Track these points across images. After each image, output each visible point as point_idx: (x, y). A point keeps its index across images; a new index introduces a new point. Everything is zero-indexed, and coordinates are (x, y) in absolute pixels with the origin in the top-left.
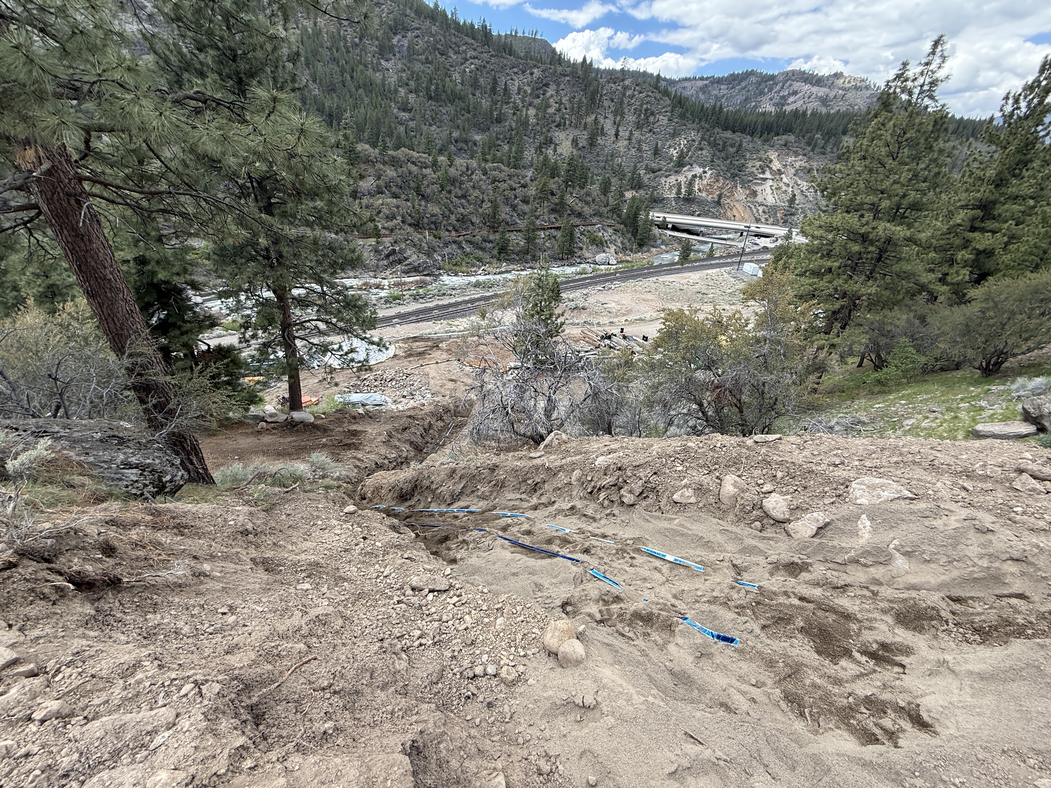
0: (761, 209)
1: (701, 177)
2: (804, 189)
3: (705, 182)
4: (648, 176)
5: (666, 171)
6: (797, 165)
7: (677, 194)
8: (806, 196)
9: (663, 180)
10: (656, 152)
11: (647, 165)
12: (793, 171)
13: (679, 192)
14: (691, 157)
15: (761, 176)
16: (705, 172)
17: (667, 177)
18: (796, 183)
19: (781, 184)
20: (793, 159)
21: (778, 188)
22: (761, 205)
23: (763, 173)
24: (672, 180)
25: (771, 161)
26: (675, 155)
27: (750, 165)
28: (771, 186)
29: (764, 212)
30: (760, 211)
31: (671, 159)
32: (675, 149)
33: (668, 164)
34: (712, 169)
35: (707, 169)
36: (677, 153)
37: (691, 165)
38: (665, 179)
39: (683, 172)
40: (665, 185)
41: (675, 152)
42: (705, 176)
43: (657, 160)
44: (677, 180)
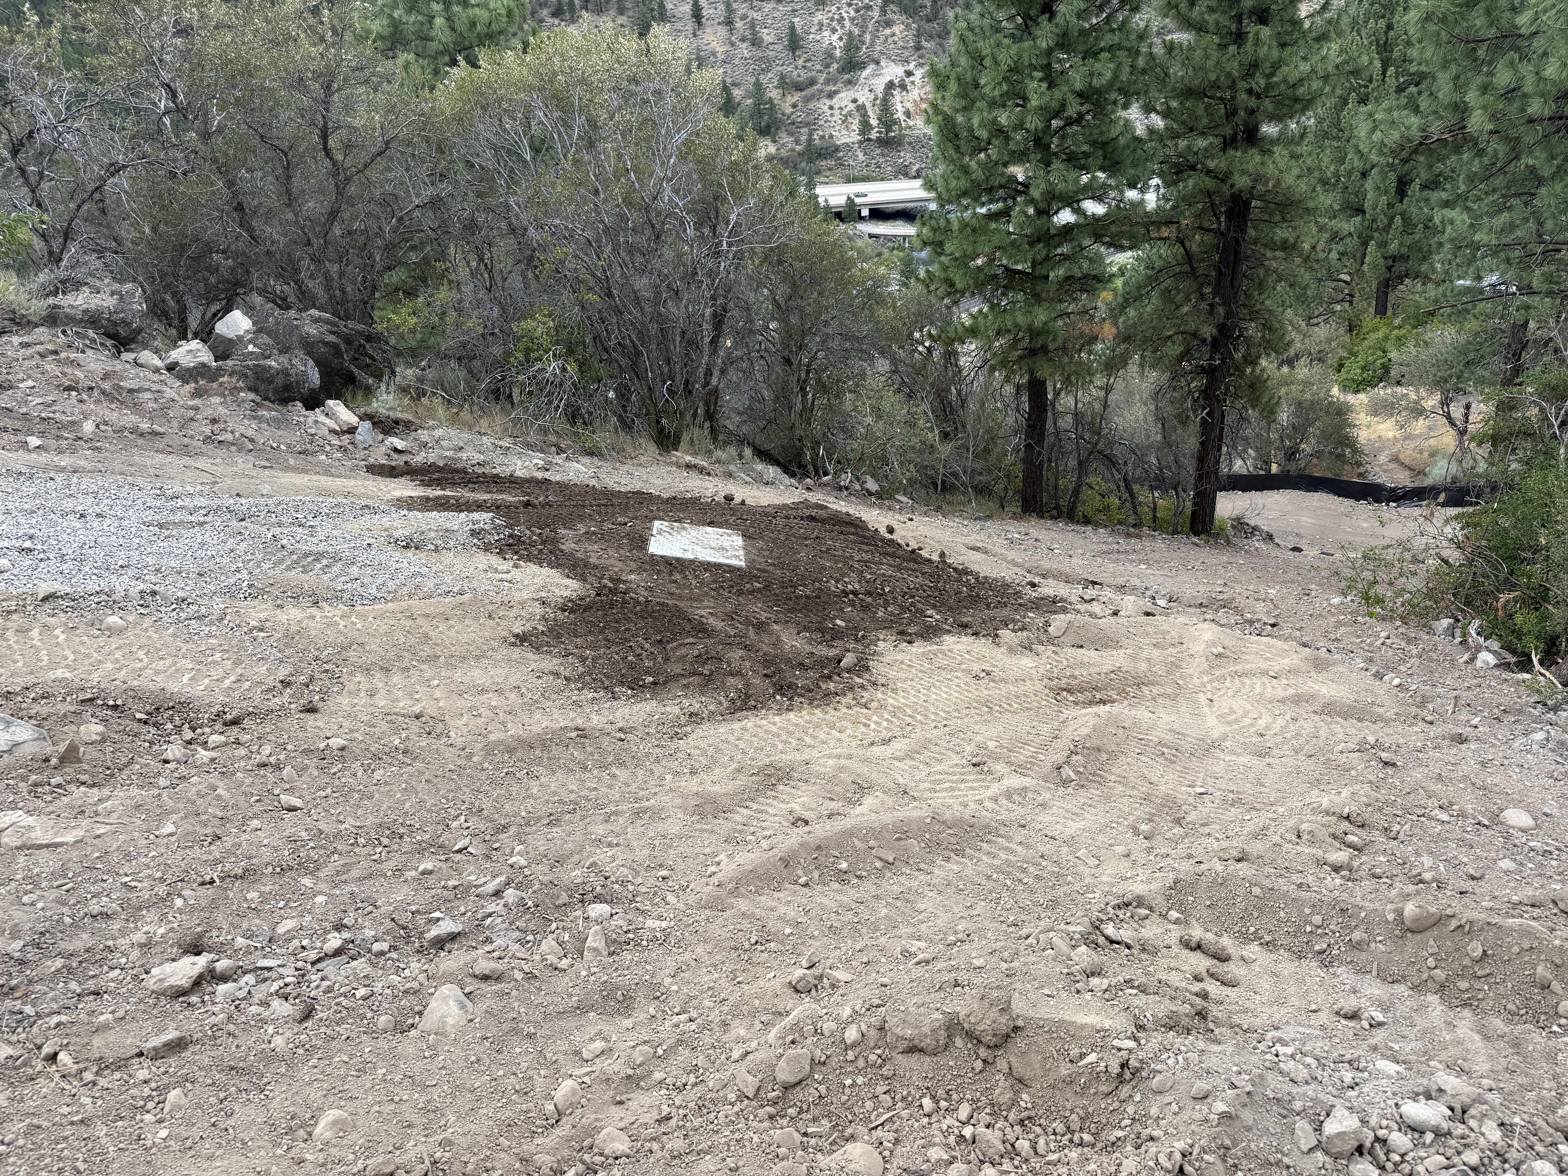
1: (903, 87)
3: (914, 95)
4: (790, 100)
5: (827, 82)
7: (862, 132)
9: (823, 105)
10: (794, 42)
11: (782, 77)
13: (865, 126)
14: (872, 43)
16: (909, 74)
17: (830, 96)
24: (844, 99)
26: (838, 44)
31: (829, 54)
32: (834, 31)
33: (827, 66)
34: (921, 65)
35: (911, 66)
36: (841, 39)
37: (878, 63)
38: (828, 102)
39: (862, 80)
40: (832, 115)
41: (835, 37)
42: (913, 83)
43: (800, 62)
44: (855, 101)
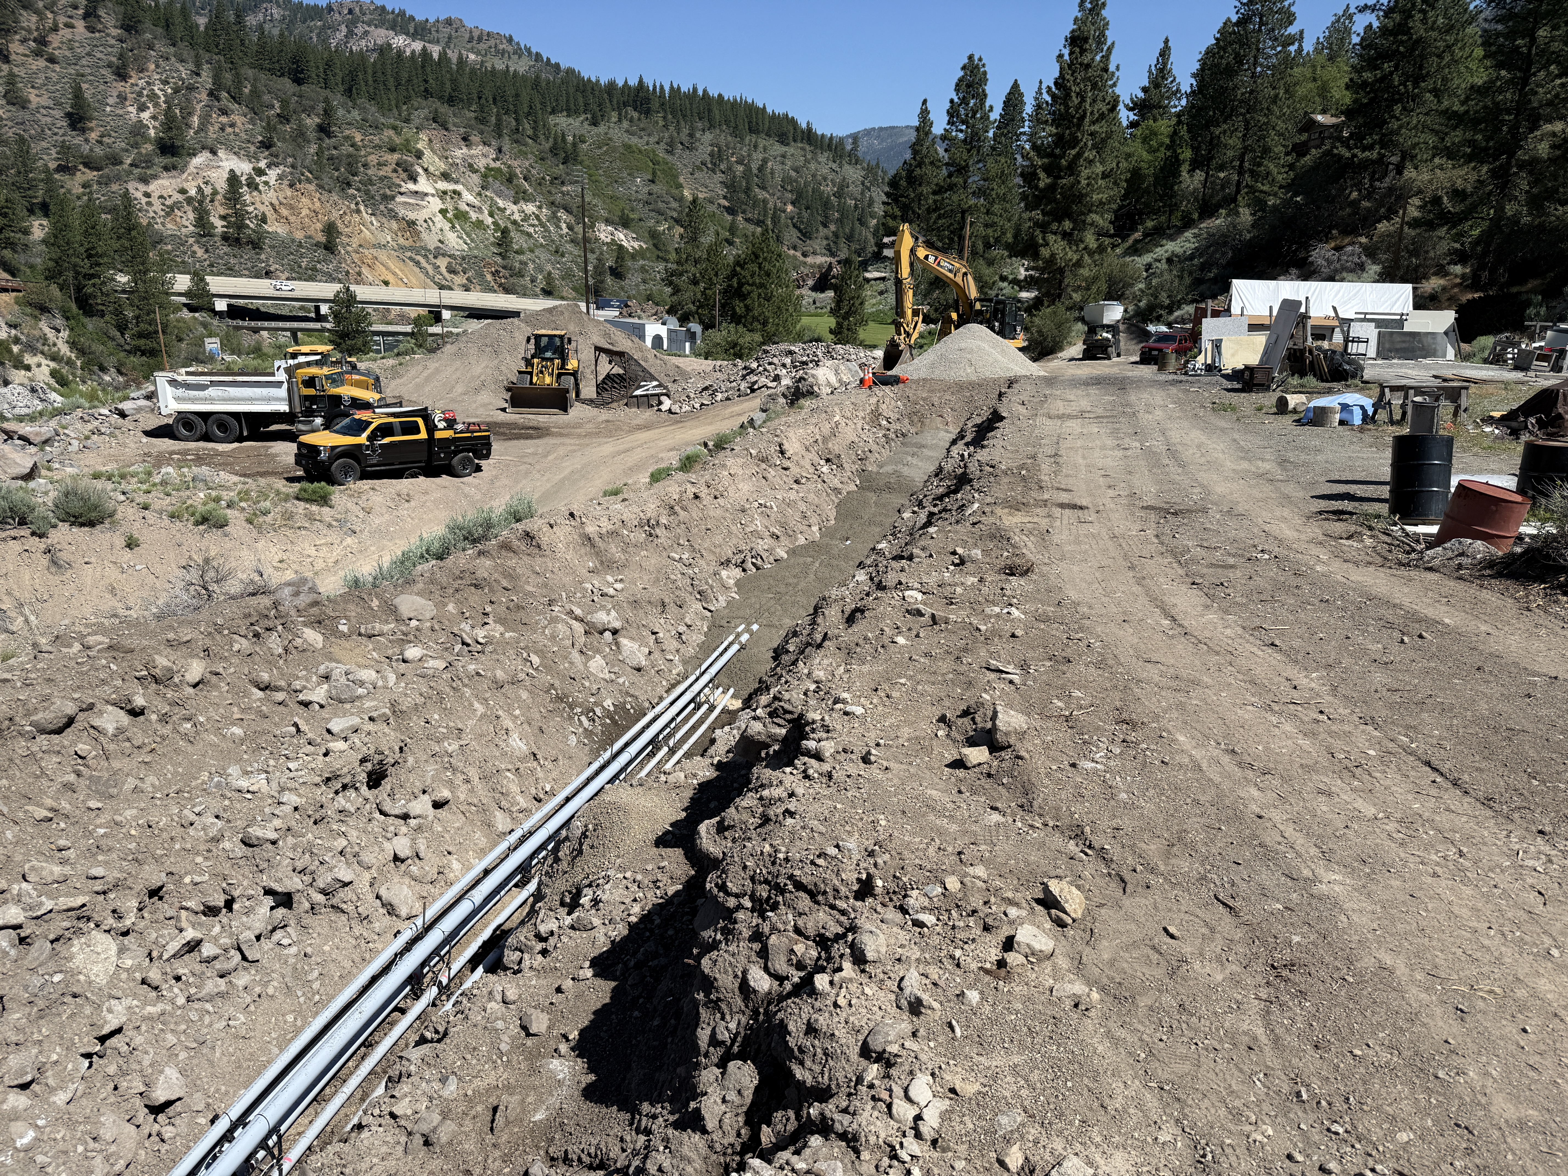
0: (442, 263)
1: (253, 186)
2: (517, 217)
3: (270, 196)
5: (135, 164)
6: (481, 164)
7: (200, 226)
8: (529, 235)
9: (136, 189)
11: (64, 149)
12: (476, 179)
13: (202, 221)
14: (202, 128)
15: (411, 186)
16: (260, 172)
17: (144, 180)
18: (493, 204)
19: (463, 207)
20: (465, 150)
21: (461, 216)
22: (438, 253)
23: (414, 179)
24: (166, 186)
25: (419, 155)
26: (151, 124)
27: (373, 159)
28: (443, 212)
29: (452, 271)
30: (443, 270)
31: (138, 130)
32: (142, 108)
33: (136, 145)
34: (277, 165)
35: (262, 164)
36: (154, 118)
37: (214, 152)
38: (142, 188)
39: (191, 168)
40: (149, 204)
41: (146, 115)
42: (266, 183)
43: (93, 136)
44: (183, 191)
